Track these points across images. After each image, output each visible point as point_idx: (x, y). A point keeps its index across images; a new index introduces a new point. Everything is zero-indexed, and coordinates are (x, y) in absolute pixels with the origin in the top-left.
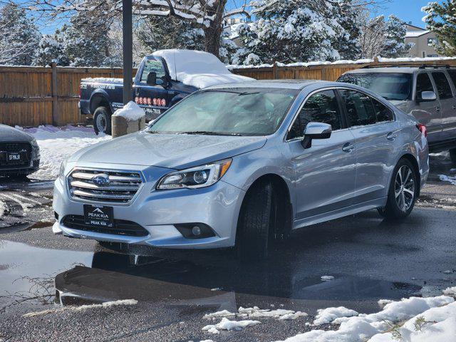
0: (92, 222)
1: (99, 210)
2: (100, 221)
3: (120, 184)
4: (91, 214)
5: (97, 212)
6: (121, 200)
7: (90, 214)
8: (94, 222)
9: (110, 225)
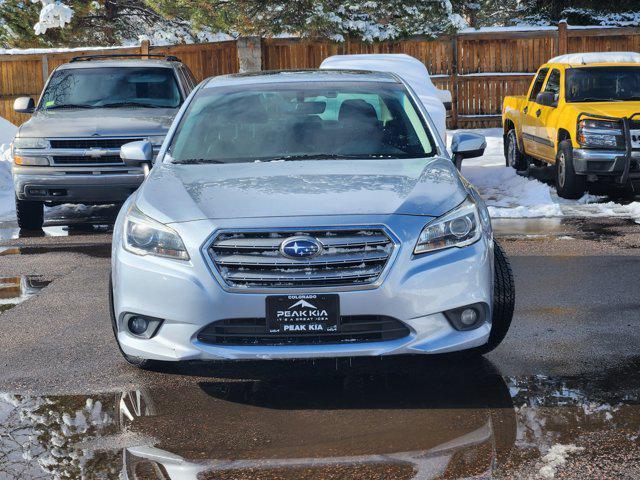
0: (286, 328)
1: (305, 304)
2: (307, 323)
3: (343, 251)
4: (287, 314)
5: (299, 308)
6: (349, 281)
7: (280, 313)
8: (291, 328)
9: (334, 328)
